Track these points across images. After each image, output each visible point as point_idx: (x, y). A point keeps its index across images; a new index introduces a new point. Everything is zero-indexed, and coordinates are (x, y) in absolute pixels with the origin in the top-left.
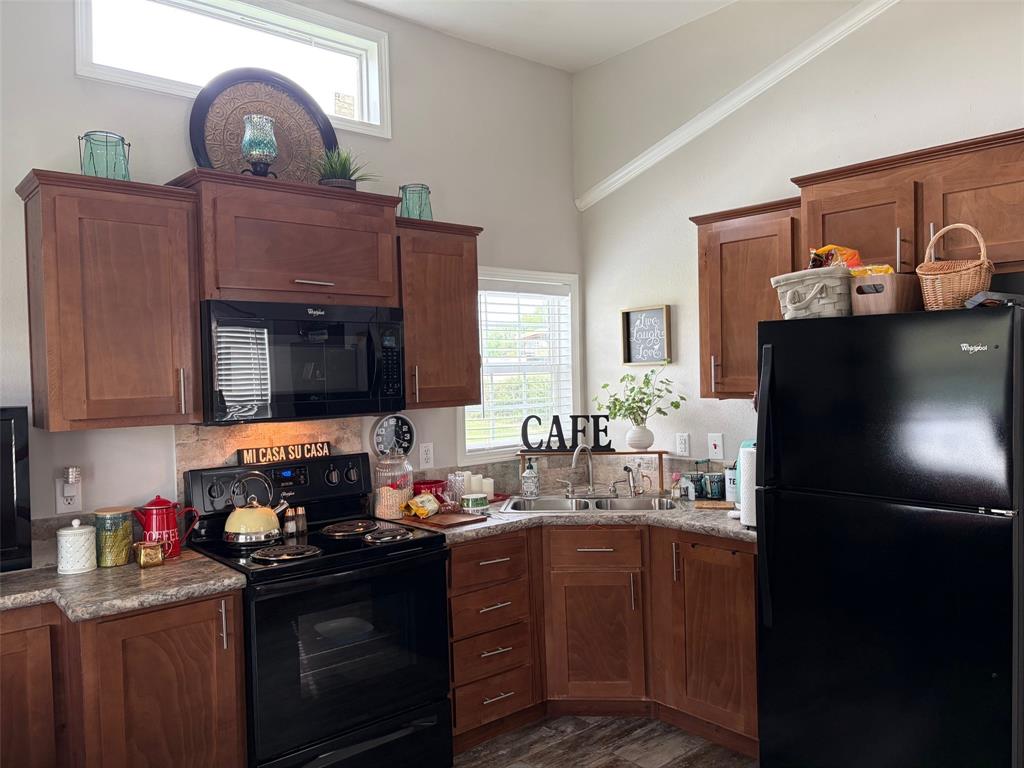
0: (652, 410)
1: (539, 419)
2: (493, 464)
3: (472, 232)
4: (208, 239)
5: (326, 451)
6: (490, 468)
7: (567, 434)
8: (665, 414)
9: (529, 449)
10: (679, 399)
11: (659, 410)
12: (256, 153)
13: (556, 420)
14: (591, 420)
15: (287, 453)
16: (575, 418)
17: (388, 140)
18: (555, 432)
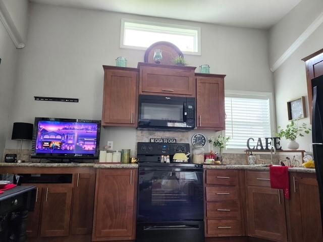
0: (298, 135)
1: (253, 140)
2: (237, 154)
3: (223, 77)
4: (141, 79)
5: (175, 142)
6: (235, 155)
7: (264, 144)
8: (303, 136)
9: (250, 150)
10: (308, 130)
11: (300, 135)
12: (156, 59)
13: (260, 140)
14: (273, 139)
15: (163, 141)
16: (267, 139)
17: (200, 56)
18: (259, 144)
